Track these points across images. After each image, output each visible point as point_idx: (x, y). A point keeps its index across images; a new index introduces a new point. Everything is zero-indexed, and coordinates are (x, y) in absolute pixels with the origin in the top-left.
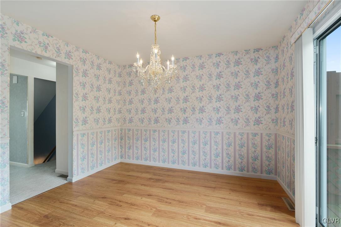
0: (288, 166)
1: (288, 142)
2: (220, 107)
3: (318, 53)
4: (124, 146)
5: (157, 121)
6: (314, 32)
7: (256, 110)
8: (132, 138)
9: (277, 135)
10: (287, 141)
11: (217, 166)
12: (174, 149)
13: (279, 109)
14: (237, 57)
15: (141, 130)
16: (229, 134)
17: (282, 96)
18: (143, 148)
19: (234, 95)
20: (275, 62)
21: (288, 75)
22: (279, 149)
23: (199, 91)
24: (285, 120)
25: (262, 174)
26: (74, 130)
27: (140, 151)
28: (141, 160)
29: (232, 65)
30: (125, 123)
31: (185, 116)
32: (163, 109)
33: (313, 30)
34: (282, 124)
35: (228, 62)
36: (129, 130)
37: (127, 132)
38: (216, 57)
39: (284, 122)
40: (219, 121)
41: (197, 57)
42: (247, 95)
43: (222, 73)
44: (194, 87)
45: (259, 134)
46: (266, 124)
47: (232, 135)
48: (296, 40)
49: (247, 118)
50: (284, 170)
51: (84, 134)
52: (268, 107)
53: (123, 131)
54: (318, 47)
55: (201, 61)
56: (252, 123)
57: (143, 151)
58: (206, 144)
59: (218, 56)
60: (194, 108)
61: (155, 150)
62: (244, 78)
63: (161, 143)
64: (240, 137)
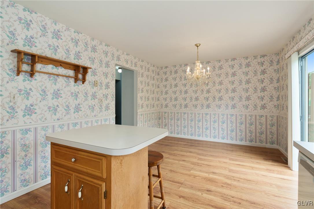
0: (285, 137)
1: (286, 120)
2: (234, 97)
3: (302, 65)
4: (161, 124)
5: (186, 106)
6: (299, 54)
7: (262, 99)
8: (167, 118)
9: (278, 117)
10: (284, 120)
11: (232, 139)
12: (200, 126)
13: (280, 98)
14: (247, 61)
15: (175, 112)
16: (241, 115)
17: (282, 90)
18: (176, 126)
19: (245, 88)
20: (277, 65)
21: (285, 76)
22: (280, 126)
23: (218, 85)
24: (284, 106)
25: (266, 144)
26: (138, 111)
27: (173, 127)
28: (174, 134)
29: (244, 66)
30: (162, 108)
31: (208, 103)
32: (191, 98)
33: (298, 53)
34: (282, 109)
35: (241, 64)
36: (165, 113)
37: (163, 114)
38: (231, 61)
39: (283, 107)
40: (234, 107)
41: (217, 61)
42: (255, 88)
43: (236, 73)
44: (214, 82)
45: (264, 116)
46: (270, 109)
47: (244, 117)
48: (288, 57)
49: (255, 104)
50: (283, 140)
51: (142, 114)
52: (272, 97)
53: (161, 114)
54: (302, 62)
55: (220, 64)
56: (259, 108)
57: (175, 127)
58: (223, 123)
59: (233, 60)
60: (214, 97)
61: (185, 127)
62: (253, 76)
63: (189, 122)
64: (250, 118)
